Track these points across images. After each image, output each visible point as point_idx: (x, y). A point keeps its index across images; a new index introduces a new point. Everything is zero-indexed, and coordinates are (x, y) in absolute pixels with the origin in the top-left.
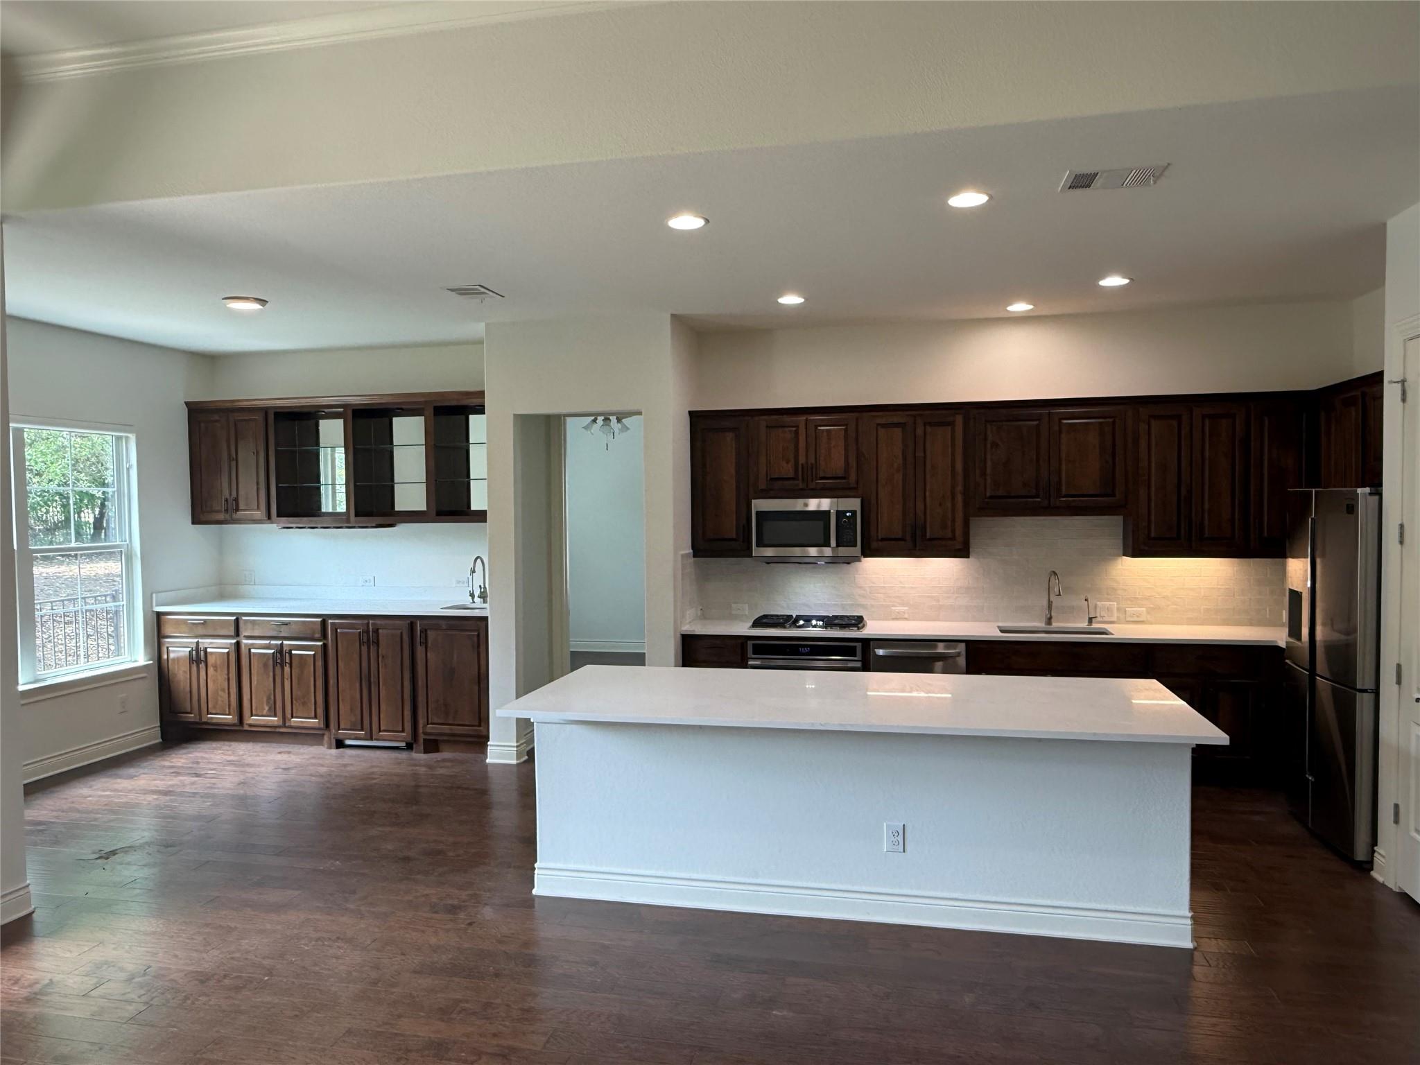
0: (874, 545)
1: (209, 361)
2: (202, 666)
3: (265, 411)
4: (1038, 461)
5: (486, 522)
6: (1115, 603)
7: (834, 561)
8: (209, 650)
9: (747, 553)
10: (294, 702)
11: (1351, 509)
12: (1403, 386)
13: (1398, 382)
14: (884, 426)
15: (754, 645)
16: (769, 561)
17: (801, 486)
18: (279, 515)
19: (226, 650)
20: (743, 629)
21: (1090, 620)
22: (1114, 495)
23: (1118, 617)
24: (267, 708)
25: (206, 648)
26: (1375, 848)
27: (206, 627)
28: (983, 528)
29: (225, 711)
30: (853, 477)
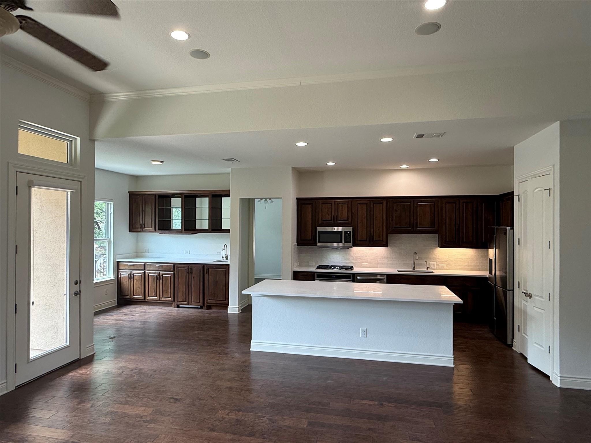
0: (357, 242)
1: (136, 178)
2: (132, 280)
3: (155, 195)
4: (410, 216)
5: (229, 233)
6: (436, 263)
7: (344, 248)
8: (135, 274)
9: (315, 245)
10: (163, 292)
11: (505, 233)
12: (519, 196)
13: (517, 195)
14: (360, 204)
15: (317, 275)
16: (322, 247)
17: (333, 223)
18: (158, 230)
19: (141, 274)
20: (313, 269)
21: (427, 268)
22: (434, 227)
23: (437, 267)
24: (154, 294)
25: (134, 274)
26: (514, 340)
27: (134, 266)
28: (392, 237)
29: (139, 295)
30: (350, 220)
